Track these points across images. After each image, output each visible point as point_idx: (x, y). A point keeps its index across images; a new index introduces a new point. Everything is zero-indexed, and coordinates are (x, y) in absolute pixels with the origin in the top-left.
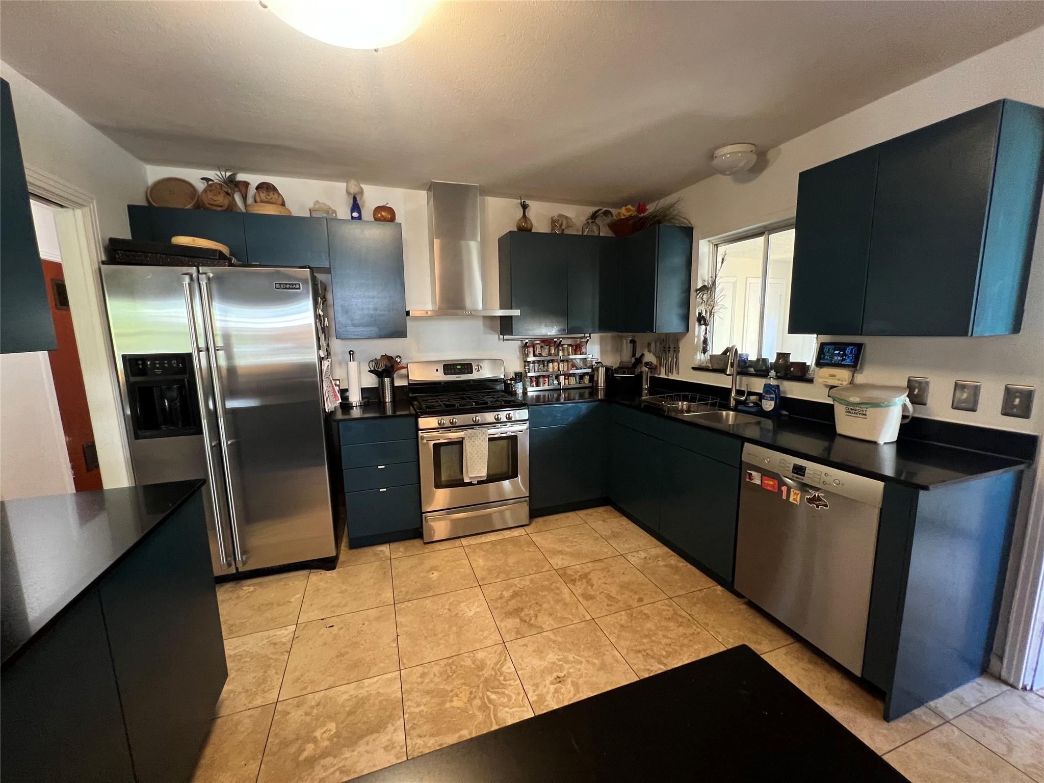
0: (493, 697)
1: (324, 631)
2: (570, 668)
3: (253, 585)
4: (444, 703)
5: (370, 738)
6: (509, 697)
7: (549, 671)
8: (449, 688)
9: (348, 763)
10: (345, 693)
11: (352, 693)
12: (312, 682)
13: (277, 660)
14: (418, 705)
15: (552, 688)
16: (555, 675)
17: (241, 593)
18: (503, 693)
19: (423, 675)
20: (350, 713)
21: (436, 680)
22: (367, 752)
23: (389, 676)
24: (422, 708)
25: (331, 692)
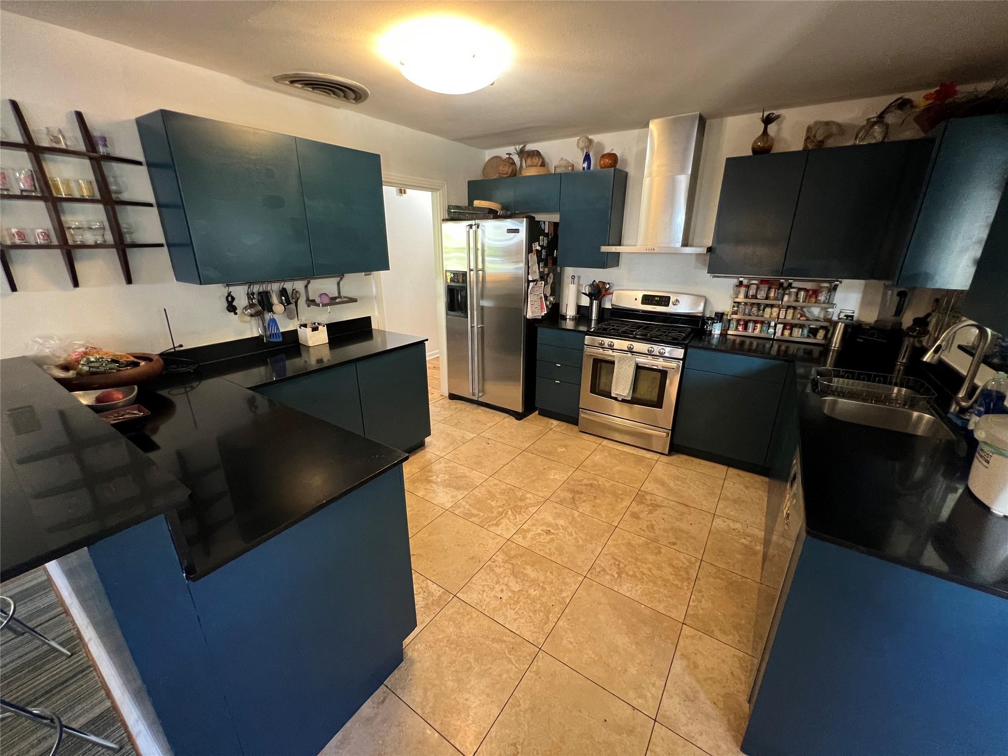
0: (510, 513)
1: (484, 444)
2: (562, 533)
3: (482, 410)
4: (489, 499)
5: (453, 489)
6: (516, 518)
7: (549, 525)
8: (498, 496)
9: (438, 490)
10: (463, 470)
11: (465, 471)
12: (458, 458)
13: (457, 443)
14: (480, 493)
15: (539, 531)
16: (549, 529)
17: (475, 411)
18: (515, 515)
19: (495, 485)
20: (457, 477)
21: (498, 490)
22: (446, 492)
23: (484, 475)
24: (480, 495)
25: (459, 466)
